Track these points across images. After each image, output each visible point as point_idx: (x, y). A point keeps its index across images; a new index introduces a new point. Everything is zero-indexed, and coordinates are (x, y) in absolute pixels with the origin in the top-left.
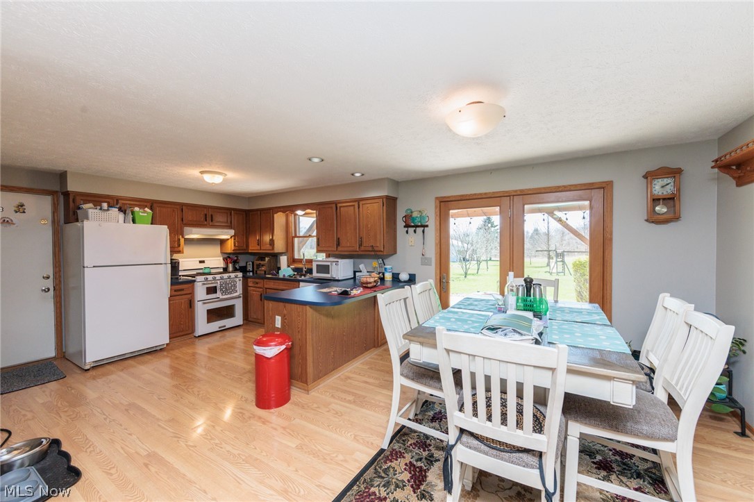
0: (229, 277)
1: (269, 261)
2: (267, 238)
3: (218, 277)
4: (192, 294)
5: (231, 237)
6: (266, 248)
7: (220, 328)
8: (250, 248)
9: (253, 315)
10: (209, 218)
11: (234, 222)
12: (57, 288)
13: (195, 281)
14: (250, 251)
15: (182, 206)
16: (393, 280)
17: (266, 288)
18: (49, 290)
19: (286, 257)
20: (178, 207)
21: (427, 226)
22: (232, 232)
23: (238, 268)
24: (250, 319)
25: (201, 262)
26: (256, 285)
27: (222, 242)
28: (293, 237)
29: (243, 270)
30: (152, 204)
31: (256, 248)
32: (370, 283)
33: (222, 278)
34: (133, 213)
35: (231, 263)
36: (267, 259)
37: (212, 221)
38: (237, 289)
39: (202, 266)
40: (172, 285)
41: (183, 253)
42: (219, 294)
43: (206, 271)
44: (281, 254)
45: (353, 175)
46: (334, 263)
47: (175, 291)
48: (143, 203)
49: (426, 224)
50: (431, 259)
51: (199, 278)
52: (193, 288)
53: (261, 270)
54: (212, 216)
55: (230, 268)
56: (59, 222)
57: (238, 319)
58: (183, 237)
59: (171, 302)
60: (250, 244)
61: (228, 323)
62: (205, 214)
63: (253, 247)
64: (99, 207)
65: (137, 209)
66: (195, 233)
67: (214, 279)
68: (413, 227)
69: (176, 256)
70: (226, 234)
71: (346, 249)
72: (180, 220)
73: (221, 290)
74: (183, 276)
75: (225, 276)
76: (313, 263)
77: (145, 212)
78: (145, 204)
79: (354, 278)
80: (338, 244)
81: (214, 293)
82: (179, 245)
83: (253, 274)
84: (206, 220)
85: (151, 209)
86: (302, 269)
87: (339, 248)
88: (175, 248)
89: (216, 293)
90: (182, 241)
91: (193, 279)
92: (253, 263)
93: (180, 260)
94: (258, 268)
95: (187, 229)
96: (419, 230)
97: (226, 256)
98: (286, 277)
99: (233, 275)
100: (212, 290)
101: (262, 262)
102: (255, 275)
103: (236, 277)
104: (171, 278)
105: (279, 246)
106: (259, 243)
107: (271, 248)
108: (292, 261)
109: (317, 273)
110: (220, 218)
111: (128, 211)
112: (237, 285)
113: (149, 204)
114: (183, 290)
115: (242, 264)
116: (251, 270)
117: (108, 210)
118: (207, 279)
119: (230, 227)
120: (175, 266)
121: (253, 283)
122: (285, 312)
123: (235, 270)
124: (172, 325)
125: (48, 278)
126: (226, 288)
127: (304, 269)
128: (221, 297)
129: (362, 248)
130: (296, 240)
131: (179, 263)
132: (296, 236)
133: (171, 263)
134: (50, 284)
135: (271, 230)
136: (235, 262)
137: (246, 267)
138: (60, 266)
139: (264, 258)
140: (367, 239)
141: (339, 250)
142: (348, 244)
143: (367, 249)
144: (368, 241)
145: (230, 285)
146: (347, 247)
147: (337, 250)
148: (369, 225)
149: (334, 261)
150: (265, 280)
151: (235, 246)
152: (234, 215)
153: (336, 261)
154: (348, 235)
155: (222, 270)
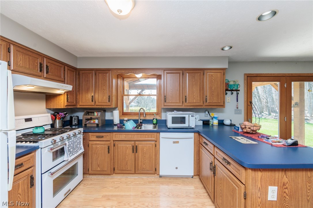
1: (102, 115)
3: (65, 137)
6: (102, 104)
7: (65, 195)
8: (80, 104)
9: (94, 168)
10: (44, 68)
13: (37, 148)
14: (79, 107)
16: (219, 125)
17: (114, 141)
19: (118, 111)
21: (239, 90)
24: (91, 172)
25: (28, 120)
26: (101, 139)
33: (68, 138)
35: (59, 118)
37: (47, 72)
38: (81, 145)
39: (29, 125)
44: (115, 108)
45: (222, 49)
46: (190, 116)
49: (238, 89)
50: (241, 110)
51: (45, 143)
53: (91, 124)
54: (47, 67)
60: (80, 100)
63: (85, 103)
67: (62, 140)
68: (230, 90)
70: (60, 89)
71: (192, 104)
75: (71, 134)
80: (185, 101)
84: (41, 71)
92: (78, 118)
96: (235, 93)
97: (54, 112)
101: (93, 117)
106: (93, 99)
108: (123, 115)
116: (77, 124)
118: (55, 141)
121: (97, 137)
122: (286, 180)
126: (73, 148)
127: (139, 121)
129: (207, 104)
130: (125, 97)
132: (124, 95)
139: (94, 112)
140: (211, 97)
141: (185, 105)
142: (194, 100)
143: (210, 104)
144: (212, 99)
145: (76, 143)
146: (194, 103)
147: (183, 105)
148: (213, 88)
149: (190, 114)
150: (114, 133)
151: (67, 101)
152: (67, 72)
153: (192, 114)
154: (194, 94)
155: (50, 128)
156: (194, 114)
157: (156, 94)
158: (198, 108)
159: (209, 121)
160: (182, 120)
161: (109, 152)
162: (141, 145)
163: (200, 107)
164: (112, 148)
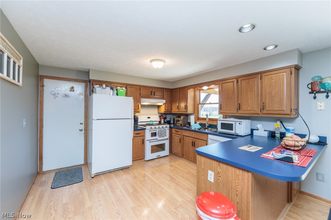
0: (163, 127)
1: (184, 118)
2: (183, 105)
3: (157, 127)
4: (144, 136)
5: (164, 104)
6: (182, 111)
7: (157, 156)
8: (173, 110)
9: (174, 150)
10: (153, 94)
11: (165, 96)
12: (85, 129)
13: (145, 129)
14: (173, 112)
15: (140, 87)
17: (183, 136)
18: (82, 130)
19: (194, 116)
20: (138, 87)
22: (164, 101)
23: (166, 121)
24: (173, 152)
25: (149, 118)
26: (177, 133)
27: (159, 107)
28: (198, 105)
29: (169, 123)
30: (127, 86)
31: (176, 111)
32: (298, 146)
33: (159, 128)
34: (117, 90)
35: (163, 119)
36: (182, 117)
37: (154, 95)
38: (167, 134)
39: (149, 120)
40: (134, 130)
41: (140, 113)
42: (157, 137)
43: (151, 123)
44: (191, 114)
45: (265, 49)
46: (238, 123)
47: (136, 134)
48: (122, 85)
51: (148, 127)
52: (144, 133)
53: (178, 124)
54: (154, 92)
55: (162, 122)
56: (87, 96)
57: (166, 152)
58: (140, 104)
59: (134, 140)
60: (173, 108)
61: (162, 153)
62: (151, 92)
63: (175, 110)
64: (102, 87)
65: (119, 88)
66: (146, 102)
67: (155, 128)
68: (323, 92)
69: (137, 114)
70: (161, 102)
71: (246, 112)
72: (139, 94)
73: (159, 134)
74: (140, 125)
75: (161, 126)
76: (218, 121)
77: (122, 89)
78: (123, 86)
79: (252, 134)
80: (239, 108)
81: (155, 136)
82: (138, 108)
83: (174, 125)
84: (151, 95)
85: (126, 88)
86: (205, 124)
87: (240, 112)
88: (136, 110)
89: (156, 136)
90: (140, 106)
91: (145, 127)
92: (174, 119)
93: (139, 117)
94: (176, 122)
95: (142, 100)
97: (160, 115)
98: (197, 130)
99: (164, 126)
100: (154, 134)
101: (179, 119)
102: (175, 126)
103: (166, 127)
104: (134, 127)
105: (190, 110)
106: (178, 108)
107: (185, 111)
108: (198, 119)
109: (222, 128)
110: (158, 94)
111: (115, 89)
112: (167, 132)
113: (125, 86)
114: (139, 134)
115: (168, 119)
116: (173, 123)
117: (105, 88)
118: (152, 128)
119: (163, 98)
120: (136, 120)
121: (176, 131)
122: (220, 170)
123: (165, 123)
124: (134, 153)
125: (82, 124)
126: (161, 134)
127: (207, 125)
128: (159, 139)
129: (264, 112)
130: (200, 105)
131: (138, 118)
132: (200, 104)
133: (134, 119)
134: (82, 127)
135: (186, 100)
136: (165, 118)
137: (170, 121)
138: (87, 118)
139: (181, 116)
140: (270, 104)
141: (239, 113)
142: (249, 108)
143: (269, 112)
144: (272, 106)
145: (163, 132)
146: (248, 110)
147: (238, 113)
148: (273, 93)
149: (238, 121)
150: (183, 131)
151: (165, 109)
152: (165, 92)
153: (239, 121)
154: (249, 101)
155: (158, 123)
156: (242, 122)
157: (218, 102)
158: (254, 116)
159: (275, 133)
160: (230, 127)
161: (180, 142)
162: (197, 142)
163: (257, 115)
164: (182, 140)
